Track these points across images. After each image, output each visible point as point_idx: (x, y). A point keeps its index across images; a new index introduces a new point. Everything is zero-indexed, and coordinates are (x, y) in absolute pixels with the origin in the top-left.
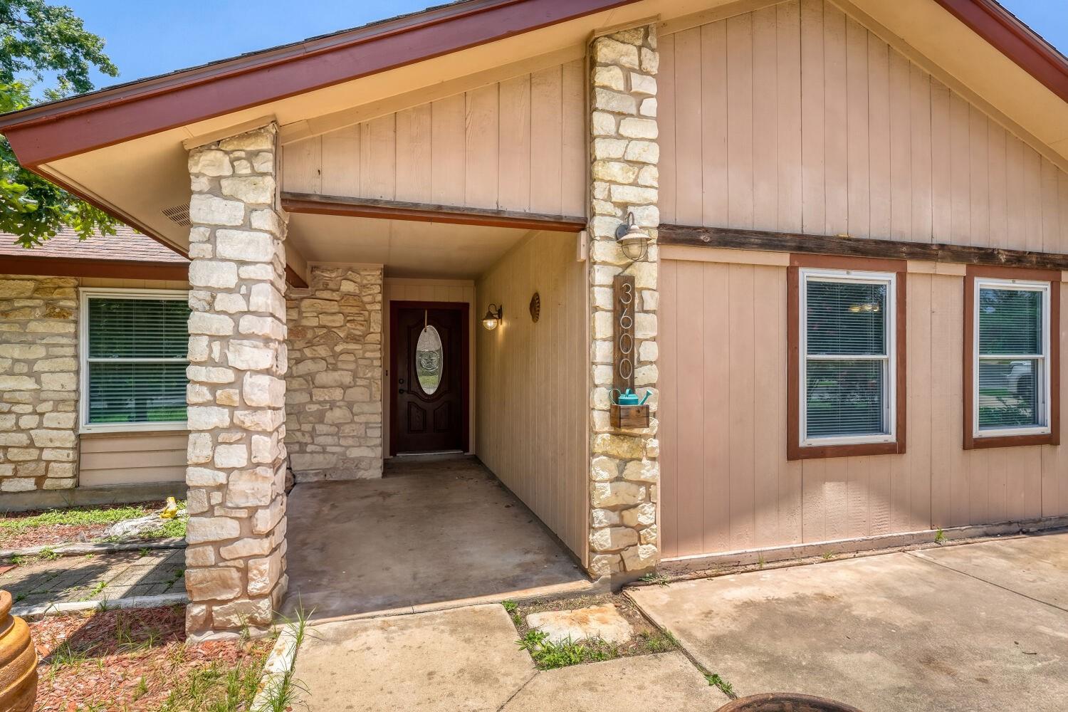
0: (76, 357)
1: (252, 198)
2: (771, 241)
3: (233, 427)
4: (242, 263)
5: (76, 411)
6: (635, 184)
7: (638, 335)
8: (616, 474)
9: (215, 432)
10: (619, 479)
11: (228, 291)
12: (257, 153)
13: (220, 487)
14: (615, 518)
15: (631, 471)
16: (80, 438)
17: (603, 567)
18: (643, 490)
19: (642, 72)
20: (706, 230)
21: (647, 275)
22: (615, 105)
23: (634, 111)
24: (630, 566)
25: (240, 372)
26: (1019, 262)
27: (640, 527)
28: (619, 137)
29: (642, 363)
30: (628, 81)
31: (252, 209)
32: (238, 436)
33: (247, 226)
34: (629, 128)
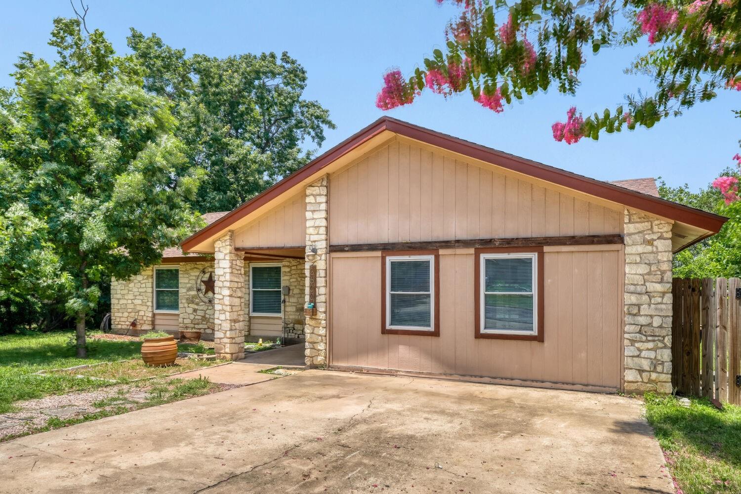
0: (249, 288)
1: (225, 252)
2: (372, 247)
3: (223, 310)
4: (224, 268)
5: (249, 308)
6: (318, 234)
7: (318, 285)
8: (312, 331)
9: (220, 310)
10: (313, 333)
11: (222, 275)
12: (226, 240)
13: (220, 325)
14: (312, 347)
15: (316, 330)
16: (250, 318)
17: (308, 361)
18: (320, 338)
19: (320, 195)
20: (347, 246)
21: (321, 265)
22: (312, 209)
23: (318, 209)
24: (315, 362)
25: (224, 296)
26: (509, 244)
27: (319, 350)
28: (313, 219)
29: (320, 295)
30: (316, 200)
31: (225, 255)
32: (223, 312)
33: (224, 259)
34: (316, 215)
